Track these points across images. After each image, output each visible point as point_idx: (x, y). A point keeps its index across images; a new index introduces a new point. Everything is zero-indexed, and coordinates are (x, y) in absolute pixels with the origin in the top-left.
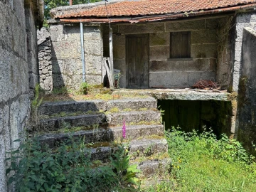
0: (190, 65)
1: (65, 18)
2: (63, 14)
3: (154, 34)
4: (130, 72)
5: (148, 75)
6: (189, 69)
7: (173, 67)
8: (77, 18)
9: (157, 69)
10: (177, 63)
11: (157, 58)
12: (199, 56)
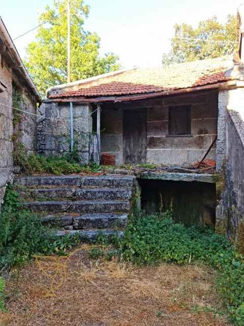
0: (190, 143)
1: (57, 98)
2: (57, 93)
3: (152, 109)
4: (128, 149)
5: (146, 152)
6: (189, 147)
7: (172, 144)
8: (68, 97)
9: (155, 146)
10: (176, 140)
11: (155, 134)
12: (200, 132)
